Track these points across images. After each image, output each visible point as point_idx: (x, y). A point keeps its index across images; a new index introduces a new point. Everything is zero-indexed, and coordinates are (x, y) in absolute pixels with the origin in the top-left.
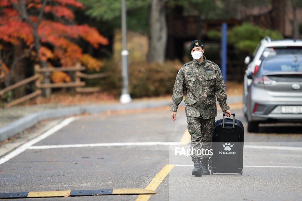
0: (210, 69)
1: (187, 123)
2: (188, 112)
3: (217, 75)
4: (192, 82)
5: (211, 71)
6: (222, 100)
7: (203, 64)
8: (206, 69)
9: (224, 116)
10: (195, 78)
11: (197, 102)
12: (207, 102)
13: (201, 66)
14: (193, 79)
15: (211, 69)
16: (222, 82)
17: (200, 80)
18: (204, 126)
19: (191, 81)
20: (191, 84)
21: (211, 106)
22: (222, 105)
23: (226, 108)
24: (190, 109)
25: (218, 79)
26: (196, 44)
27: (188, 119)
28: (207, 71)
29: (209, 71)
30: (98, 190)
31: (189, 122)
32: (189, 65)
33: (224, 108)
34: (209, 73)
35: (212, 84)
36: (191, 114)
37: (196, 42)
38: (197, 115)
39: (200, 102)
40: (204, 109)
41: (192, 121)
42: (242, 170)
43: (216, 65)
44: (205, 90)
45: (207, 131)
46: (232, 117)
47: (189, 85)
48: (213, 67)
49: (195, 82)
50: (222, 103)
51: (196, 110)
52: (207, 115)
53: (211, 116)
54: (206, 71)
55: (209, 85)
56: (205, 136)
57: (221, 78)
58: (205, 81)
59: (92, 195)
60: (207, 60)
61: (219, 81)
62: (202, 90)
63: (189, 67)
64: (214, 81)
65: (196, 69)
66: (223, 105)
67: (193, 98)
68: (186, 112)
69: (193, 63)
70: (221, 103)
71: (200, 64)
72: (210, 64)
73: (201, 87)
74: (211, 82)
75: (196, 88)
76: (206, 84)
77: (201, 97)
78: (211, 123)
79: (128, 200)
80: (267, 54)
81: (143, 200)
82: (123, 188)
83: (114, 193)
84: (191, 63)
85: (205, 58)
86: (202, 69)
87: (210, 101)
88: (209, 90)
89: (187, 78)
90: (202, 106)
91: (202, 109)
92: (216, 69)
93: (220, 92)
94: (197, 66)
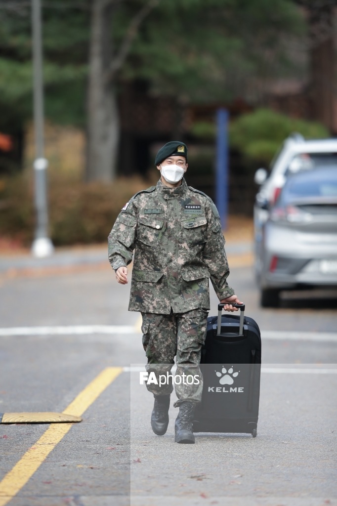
0: (193, 206)
3: (211, 220)
4: (154, 232)
5: (195, 209)
6: (222, 275)
7: (180, 192)
8: (185, 205)
9: (221, 310)
10: (161, 223)
11: (163, 276)
12: (187, 276)
13: (174, 196)
14: (156, 225)
15: (195, 206)
16: (221, 234)
17: (170, 228)
19: (151, 227)
20: (150, 235)
22: (219, 287)
23: (228, 292)
25: (213, 229)
26: (179, 151)
28: (188, 208)
29: (190, 209)
32: (148, 194)
33: (224, 293)
34: (190, 213)
35: (196, 238)
36: (154, 308)
39: (169, 276)
40: (180, 291)
42: (256, 427)
43: (208, 197)
44: (180, 249)
46: (237, 313)
47: (146, 238)
48: (201, 202)
49: (161, 232)
50: (221, 282)
52: (189, 303)
53: (200, 304)
54: (185, 208)
55: (191, 239)
57: (219, 225)
58: (182, 231)
60: (188, 185)
61: (216, 234)
62: (175, 250)
63: (150, 198)
64: (202, 232)
65: (163, 204)
66: (222, 287)
67: (152, 268)
69: (158, 189)
70: (219, 281)
71: (172, 193)
72: (196, 194)
73: (172, 243)
74: (195, 234)
75: (161, 243)
76: (184, 237)
77: (172, 264)
79: (29, 434)
80: (295, 166)
81: (57, 433)
82: (22, 412)
83: (5, 421)
84: (153, 189)
85: (185, 182)
86: (176, 204)
87: (193, 274)
88: (189, 251)
89: (143, 220)
90: (174, 285)
91: (174, 291)
92: (207, 206)
93: (218, 258)
94: (165, 197)
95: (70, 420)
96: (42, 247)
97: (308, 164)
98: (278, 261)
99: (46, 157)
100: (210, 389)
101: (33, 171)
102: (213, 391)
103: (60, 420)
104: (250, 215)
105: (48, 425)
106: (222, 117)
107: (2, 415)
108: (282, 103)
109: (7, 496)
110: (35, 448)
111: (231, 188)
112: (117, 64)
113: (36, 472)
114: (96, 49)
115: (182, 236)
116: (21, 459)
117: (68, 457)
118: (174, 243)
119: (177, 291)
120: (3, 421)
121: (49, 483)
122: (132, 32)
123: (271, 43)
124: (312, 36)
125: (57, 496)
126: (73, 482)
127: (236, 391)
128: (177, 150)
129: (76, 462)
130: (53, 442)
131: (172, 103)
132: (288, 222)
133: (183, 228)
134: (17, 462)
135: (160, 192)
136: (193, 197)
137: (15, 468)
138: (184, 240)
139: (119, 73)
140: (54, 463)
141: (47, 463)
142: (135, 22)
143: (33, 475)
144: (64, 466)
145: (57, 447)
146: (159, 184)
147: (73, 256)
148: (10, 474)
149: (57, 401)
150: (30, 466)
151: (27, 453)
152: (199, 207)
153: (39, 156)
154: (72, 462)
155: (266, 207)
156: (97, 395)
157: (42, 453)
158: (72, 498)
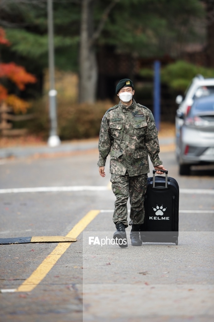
0: (139, 115)
1: (111, 181)
2: (112, 168)
3: (148, 123)
4: (118, 131)
5: (141, 117)
6: (154, 153)
7: (132, 108)
8: (135, 115)
9: (155, 173)
10: (121, 126)
11: (122, 155)
12: (136, 156)
13: (128, 110)
14: (119, 127)
15: (141, 115)
16: (155, 130)
17: (126, 128)
18: (132, 183)
19: (116, 129)
20: (117, 134)
21: (141, 160)
22: (153, 159)
23: (158, 163)
24: (115, 164)
25: (149, 127)
26: (127, 84)
27: (112, 177)
28: (136, 117)
29: (138, 117)
30: (16, 238)
31: (114, 181)
32: (114, 110)
33: (156, 163)
34: (138, 119)
35: (141, 133)
36: (115, 171)
37: (127, 81)
38: (122, 171)
39: (126, 155)
40: (132, 163)
41: (116, 179)
44: (133, 140)
45: (136, 190)
46: (164, 175)
48: (144, 113)
49: (122, 131)
50: (154, 156)
51: (121, 164)
52: (135, 172)
53: (140, 173)
55: (138, 134)
56: (134, 195)
58: (134, 130)
59: (10, 243)
60: (137, 103)
61: (151, 130)
62: (130, 141)
63: (115, 112)
64: (144, 130)
65: (122, 115)
66: (155, 159)
67: (119, 150)
68: (110, 167)
69: (119, 107)
70: (152, 156)
71: (127, 108)
72: (141, 108)
74: (141, 131)
75: (122, 137)
76: (134, 134)
77: (128, 149)
78: (142, 180)
79: (46, 249)
80: (199, 93)
81: (62, 248)
82: (42, 236)
83: (33, 241)
84: (117, 107)
85: (135, 102)
86: (130, 115)
87: (139, 154)
88: (137, 141)
89: (112, 125)
90: (129, 160)
91: (129, 164)
92: (147, 115)
93: (152, 143)
94: (123, 111)
95: (70, 240)
96: (54, 141)
97: (206, 92)
98: (189, 148)
99: (56, 89)
100: (151, 218)
101: (48, 97)
102: (152, 219)
103: (64, 241)
104: (173, 122)
105: (57, 243)
106: (157, 65)
107: (31, 238)
108: (191, 57)
109: (34, 284)
110: (50, 257)
111: (162, 106)
112: (96, 35)
113: (50, 270)
114: (84, 26)
115: (133, 133)
116: (42, 263)
117: (69, 262)
118: (129, 136)
119: (130, 164)
120: (31, 241)
121: (58, 277)
122: (104, 17)
123: (185, 23)
124: (208, 18)
125: (62, 284)
126: (71, 276)
127: (165, 219)
128: (125, 84)
129: (73, 264)
130: (60, 253)
131: (128, 57)
132: (195, 125)
133: (134, 128)
134: (39, 265)
135: (121, 108)
136: (139, 110)
137: (38, 268)
138: (134, 135)
139: (97, 40)
140: (61, 266)
141: (57, 265)
142: (107, 11)
143: (49, 272)
144: (66, 267)
145: (63, 256)
146: (120, 103)
147: (71, 146)
148: (35, 272)
149: (62, 230)
150: (47, 267)
151: (45, 260)
152: (143, 116)
153: (52, 89)
154: (71, 265)
155: (182, 117)
156: (85, 226)
157: (54, 260)
158: (71, 285)
